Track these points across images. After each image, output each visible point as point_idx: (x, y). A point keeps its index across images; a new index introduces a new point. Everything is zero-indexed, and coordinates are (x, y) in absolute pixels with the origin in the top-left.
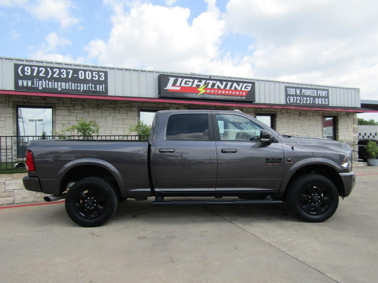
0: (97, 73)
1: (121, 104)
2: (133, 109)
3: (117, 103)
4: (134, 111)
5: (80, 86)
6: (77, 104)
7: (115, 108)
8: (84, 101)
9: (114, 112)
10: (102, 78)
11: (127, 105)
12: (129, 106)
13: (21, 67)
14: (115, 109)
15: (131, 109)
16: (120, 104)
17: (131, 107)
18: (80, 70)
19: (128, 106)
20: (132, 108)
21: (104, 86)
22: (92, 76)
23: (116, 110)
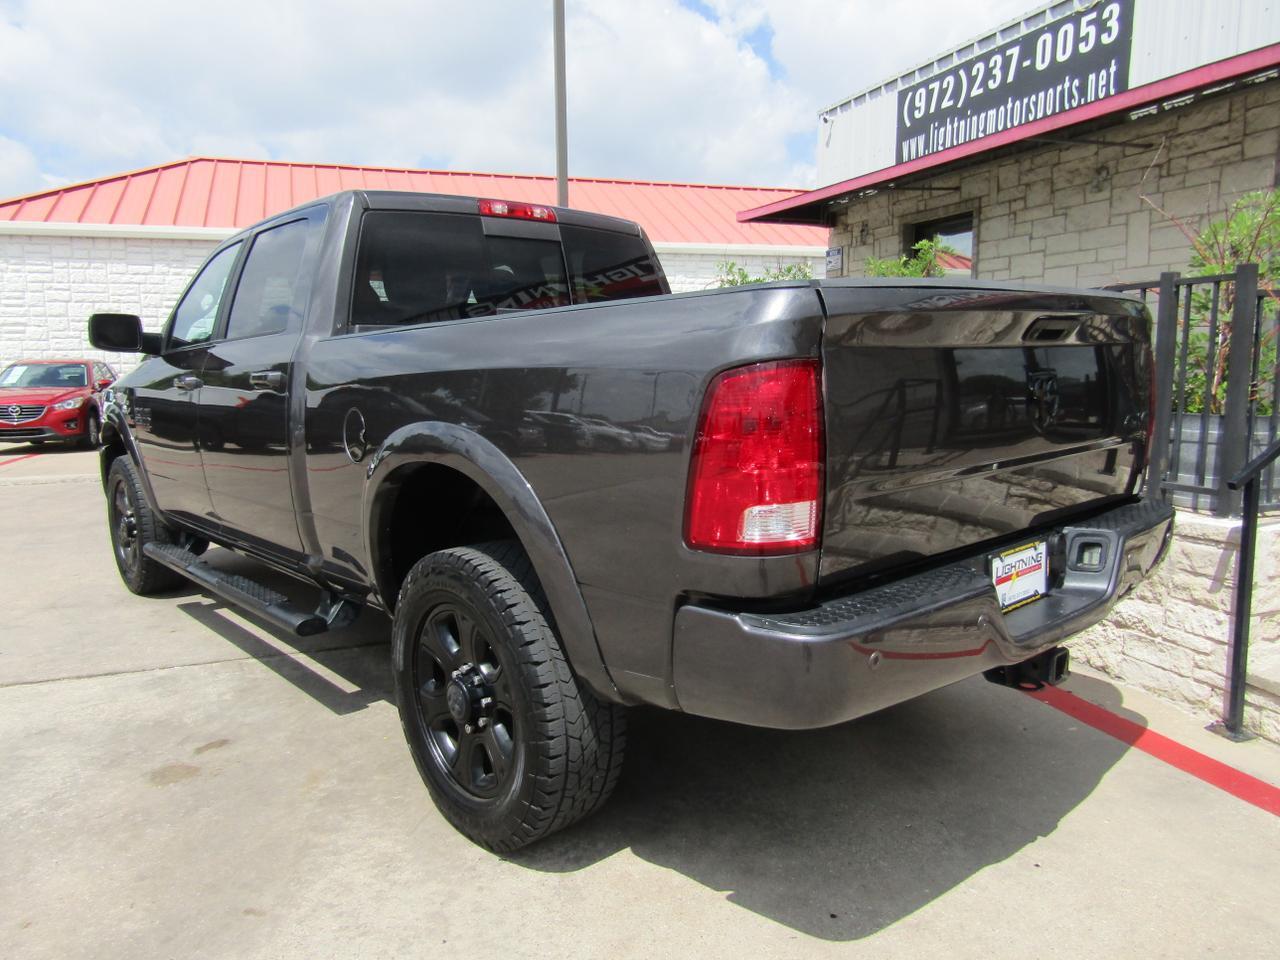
0: (1093, 15)
1: (1196, 137)
2: (1253, 147)
3: (1180, 135)
4: (1257, 158)
5: (1036, 104)
6: (1035, 182)
7: (1165, 167)
8: (1055, 165)
9: (1158, 187)
10: (1109, 31)
11: (1224, 130)
12: (1231, 141)
13: (910, 94)
14: (1164, 172)
15: (1242, 153)
16: (1188, 138)
17: (1245, 135)
18: (1041, 32)
19: (1226, 138)
20: (1248, 142)
21: (1113, 69)
22: (1078, 40)
23: (1169, 175)
